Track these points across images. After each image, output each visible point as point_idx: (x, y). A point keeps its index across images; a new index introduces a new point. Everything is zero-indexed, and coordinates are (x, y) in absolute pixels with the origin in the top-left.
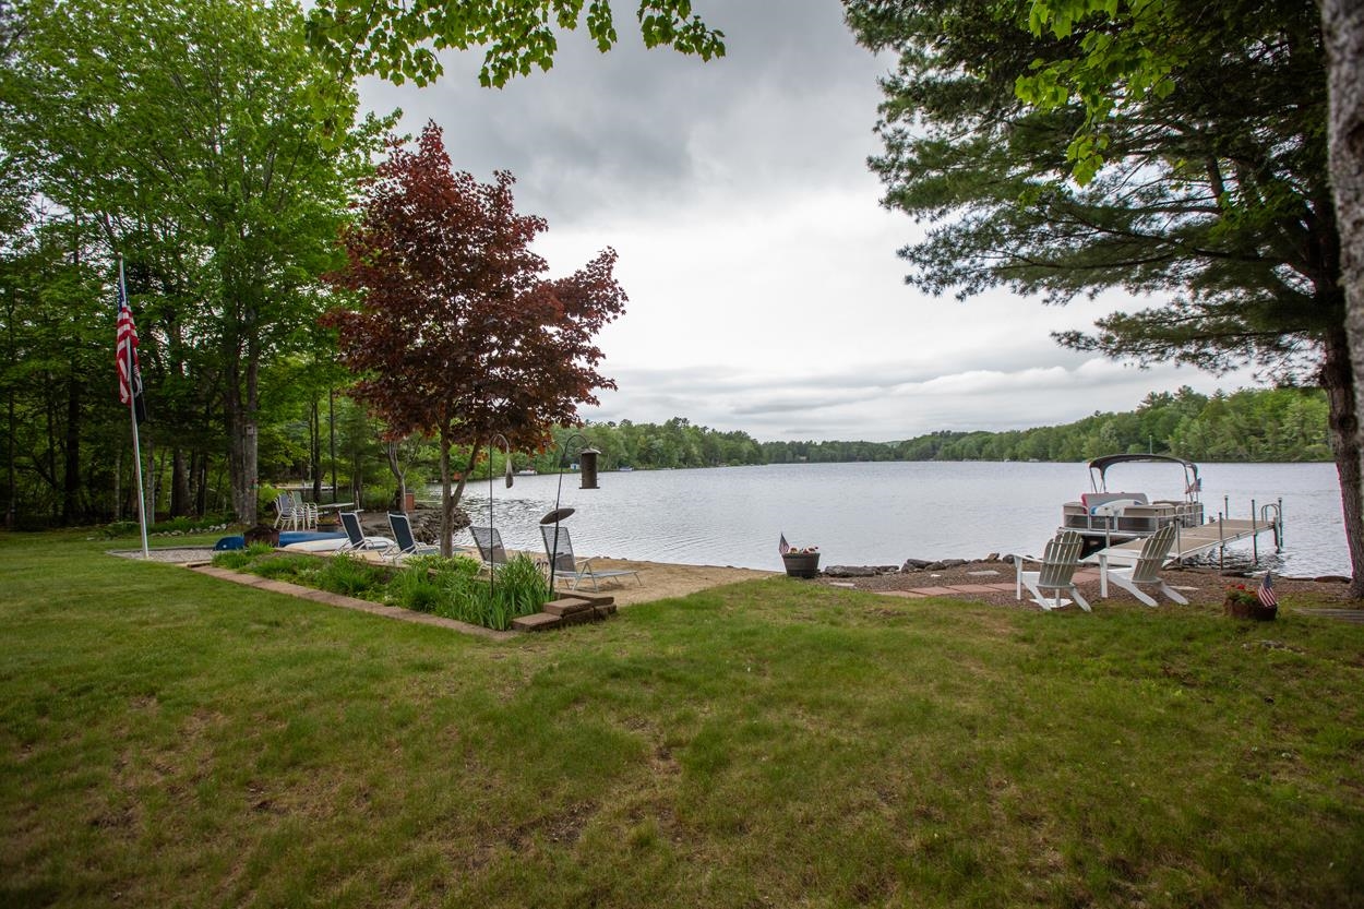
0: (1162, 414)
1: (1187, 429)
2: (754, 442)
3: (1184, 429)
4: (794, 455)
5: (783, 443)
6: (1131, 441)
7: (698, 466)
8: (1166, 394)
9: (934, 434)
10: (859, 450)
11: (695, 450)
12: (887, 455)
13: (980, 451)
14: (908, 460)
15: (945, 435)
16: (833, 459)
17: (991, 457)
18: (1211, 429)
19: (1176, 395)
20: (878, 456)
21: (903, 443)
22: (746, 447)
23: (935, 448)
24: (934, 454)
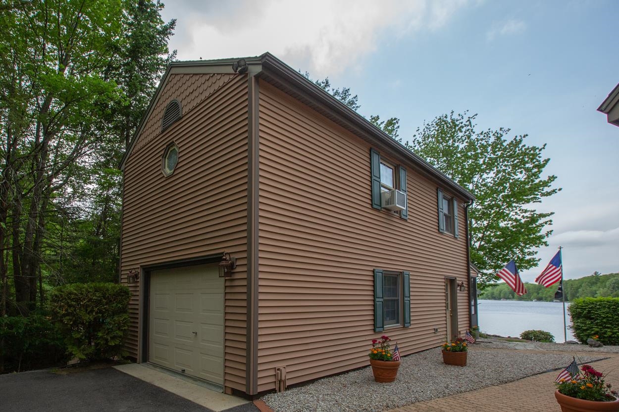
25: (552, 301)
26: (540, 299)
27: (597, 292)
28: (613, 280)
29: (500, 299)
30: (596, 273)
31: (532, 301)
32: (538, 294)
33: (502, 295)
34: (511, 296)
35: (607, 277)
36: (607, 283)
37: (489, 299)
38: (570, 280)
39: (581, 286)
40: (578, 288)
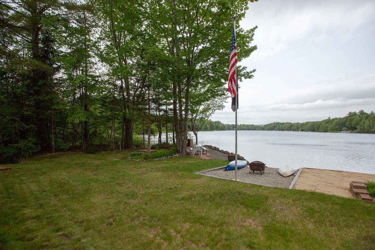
0: (354, 119)
1: (364, 123)
2: (223, 124)
3: (363, 123)
4: (233, 128)
5: (229, 125)
6: (343, 126)
7: (209, 131)
8: (355, 112)
9: (274, 123)
10: (252, 127)
11: (208, 126)
12: (260, 129)
13: (291, 129)
14: (267, 130)
15: (278, 123)
16: (244, 130)
17: (294, 130)
18: (372, 123)
19: (358, 112)
20: (257, 129)
21: (265, 125)
22: (221, 125)
23: (275, 127)
24: (275, 129)
25: (308, 131)
26: (302, 131)
27: (328, 127)
28: (336, 121)
29: (284, 130)
30: (329, 118)
31: (299, 131)
32: (302, 128)
33: (286, 128)
34: (289, 129)
35: (334, 119)
36: (333, 123)
37: (280, 130)
38: (317, 121)
39: (321, 124)
40: (320, 125)
